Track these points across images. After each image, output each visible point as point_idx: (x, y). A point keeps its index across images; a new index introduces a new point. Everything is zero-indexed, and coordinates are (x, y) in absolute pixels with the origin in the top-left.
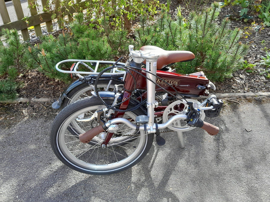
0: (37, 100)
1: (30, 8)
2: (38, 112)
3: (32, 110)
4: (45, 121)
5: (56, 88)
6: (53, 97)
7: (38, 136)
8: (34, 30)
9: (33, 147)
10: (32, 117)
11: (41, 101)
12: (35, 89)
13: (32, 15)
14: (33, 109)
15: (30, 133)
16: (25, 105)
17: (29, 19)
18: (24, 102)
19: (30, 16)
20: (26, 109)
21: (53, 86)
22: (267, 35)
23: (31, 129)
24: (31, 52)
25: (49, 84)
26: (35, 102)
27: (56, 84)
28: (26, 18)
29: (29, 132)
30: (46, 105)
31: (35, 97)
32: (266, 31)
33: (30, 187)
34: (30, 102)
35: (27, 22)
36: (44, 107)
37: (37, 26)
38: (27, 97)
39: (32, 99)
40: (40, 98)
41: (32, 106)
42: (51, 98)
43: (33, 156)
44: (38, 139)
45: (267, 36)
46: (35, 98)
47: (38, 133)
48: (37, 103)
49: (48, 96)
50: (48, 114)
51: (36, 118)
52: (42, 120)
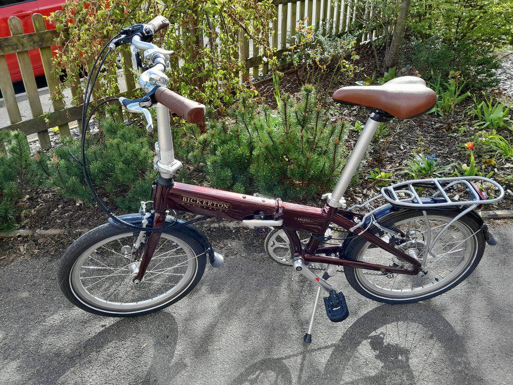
0: (43, 232)
1: (52, 100)
2: (42, 248)
3: (34, 245)
4: (50, 261)
5: (76, 215)
6: (68, 227)
7: (35, 281)
8: (59, 133)
9: (25, 294)
10: (32, 255)
11: (50, 234)
12: (44, 217)
13: (55, 110)
14: (36, 245)
15: (25, 277)
16: (26, 239)
17: (50, 116)
18: (25, 235)
19: (52, 111)
20: (26, 245)
21: (72, 213)
22: (432, 128)
23: (27, 272)
24: (38, 161)
25: (66, 208)
26: (40, 235)
27: (75, 209)
28: (46, 115)
29: (23, 276)
30: (56, 239)
31: (42, 228)
32: (433, 123)
33: (9, 346)
34: (33, 236)
35: (47, 120)
36: (53, 242)
37: (64, 126)
38: (30, 228)
39: (37, 231)
40: (48, 229)
41: (34, 241)
42: (65, 229)
43: (22, 306)
44: (35, 284)
45: (432, 131)
46: (41, 230)
47: (36, 277)
48: (43, 236)
49: (61, 226)
50: (56, 250)
51: (37, 256)
52: (46, 259)
